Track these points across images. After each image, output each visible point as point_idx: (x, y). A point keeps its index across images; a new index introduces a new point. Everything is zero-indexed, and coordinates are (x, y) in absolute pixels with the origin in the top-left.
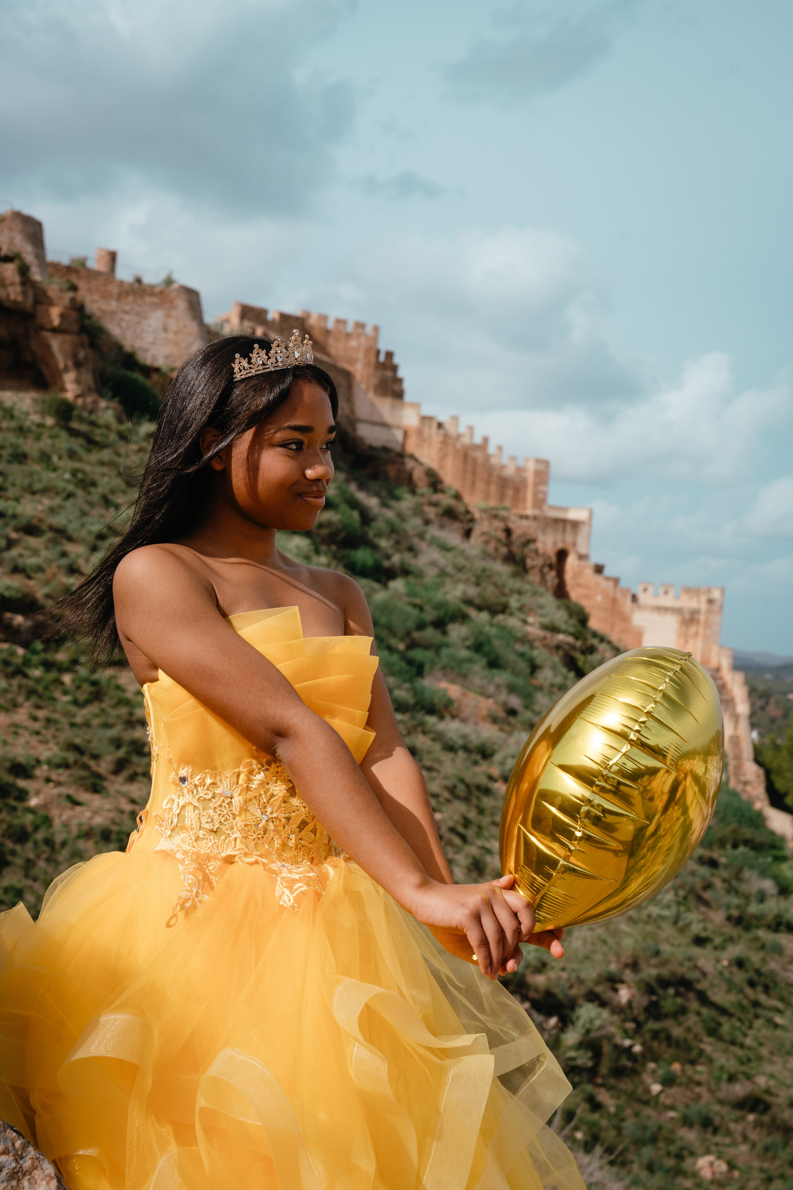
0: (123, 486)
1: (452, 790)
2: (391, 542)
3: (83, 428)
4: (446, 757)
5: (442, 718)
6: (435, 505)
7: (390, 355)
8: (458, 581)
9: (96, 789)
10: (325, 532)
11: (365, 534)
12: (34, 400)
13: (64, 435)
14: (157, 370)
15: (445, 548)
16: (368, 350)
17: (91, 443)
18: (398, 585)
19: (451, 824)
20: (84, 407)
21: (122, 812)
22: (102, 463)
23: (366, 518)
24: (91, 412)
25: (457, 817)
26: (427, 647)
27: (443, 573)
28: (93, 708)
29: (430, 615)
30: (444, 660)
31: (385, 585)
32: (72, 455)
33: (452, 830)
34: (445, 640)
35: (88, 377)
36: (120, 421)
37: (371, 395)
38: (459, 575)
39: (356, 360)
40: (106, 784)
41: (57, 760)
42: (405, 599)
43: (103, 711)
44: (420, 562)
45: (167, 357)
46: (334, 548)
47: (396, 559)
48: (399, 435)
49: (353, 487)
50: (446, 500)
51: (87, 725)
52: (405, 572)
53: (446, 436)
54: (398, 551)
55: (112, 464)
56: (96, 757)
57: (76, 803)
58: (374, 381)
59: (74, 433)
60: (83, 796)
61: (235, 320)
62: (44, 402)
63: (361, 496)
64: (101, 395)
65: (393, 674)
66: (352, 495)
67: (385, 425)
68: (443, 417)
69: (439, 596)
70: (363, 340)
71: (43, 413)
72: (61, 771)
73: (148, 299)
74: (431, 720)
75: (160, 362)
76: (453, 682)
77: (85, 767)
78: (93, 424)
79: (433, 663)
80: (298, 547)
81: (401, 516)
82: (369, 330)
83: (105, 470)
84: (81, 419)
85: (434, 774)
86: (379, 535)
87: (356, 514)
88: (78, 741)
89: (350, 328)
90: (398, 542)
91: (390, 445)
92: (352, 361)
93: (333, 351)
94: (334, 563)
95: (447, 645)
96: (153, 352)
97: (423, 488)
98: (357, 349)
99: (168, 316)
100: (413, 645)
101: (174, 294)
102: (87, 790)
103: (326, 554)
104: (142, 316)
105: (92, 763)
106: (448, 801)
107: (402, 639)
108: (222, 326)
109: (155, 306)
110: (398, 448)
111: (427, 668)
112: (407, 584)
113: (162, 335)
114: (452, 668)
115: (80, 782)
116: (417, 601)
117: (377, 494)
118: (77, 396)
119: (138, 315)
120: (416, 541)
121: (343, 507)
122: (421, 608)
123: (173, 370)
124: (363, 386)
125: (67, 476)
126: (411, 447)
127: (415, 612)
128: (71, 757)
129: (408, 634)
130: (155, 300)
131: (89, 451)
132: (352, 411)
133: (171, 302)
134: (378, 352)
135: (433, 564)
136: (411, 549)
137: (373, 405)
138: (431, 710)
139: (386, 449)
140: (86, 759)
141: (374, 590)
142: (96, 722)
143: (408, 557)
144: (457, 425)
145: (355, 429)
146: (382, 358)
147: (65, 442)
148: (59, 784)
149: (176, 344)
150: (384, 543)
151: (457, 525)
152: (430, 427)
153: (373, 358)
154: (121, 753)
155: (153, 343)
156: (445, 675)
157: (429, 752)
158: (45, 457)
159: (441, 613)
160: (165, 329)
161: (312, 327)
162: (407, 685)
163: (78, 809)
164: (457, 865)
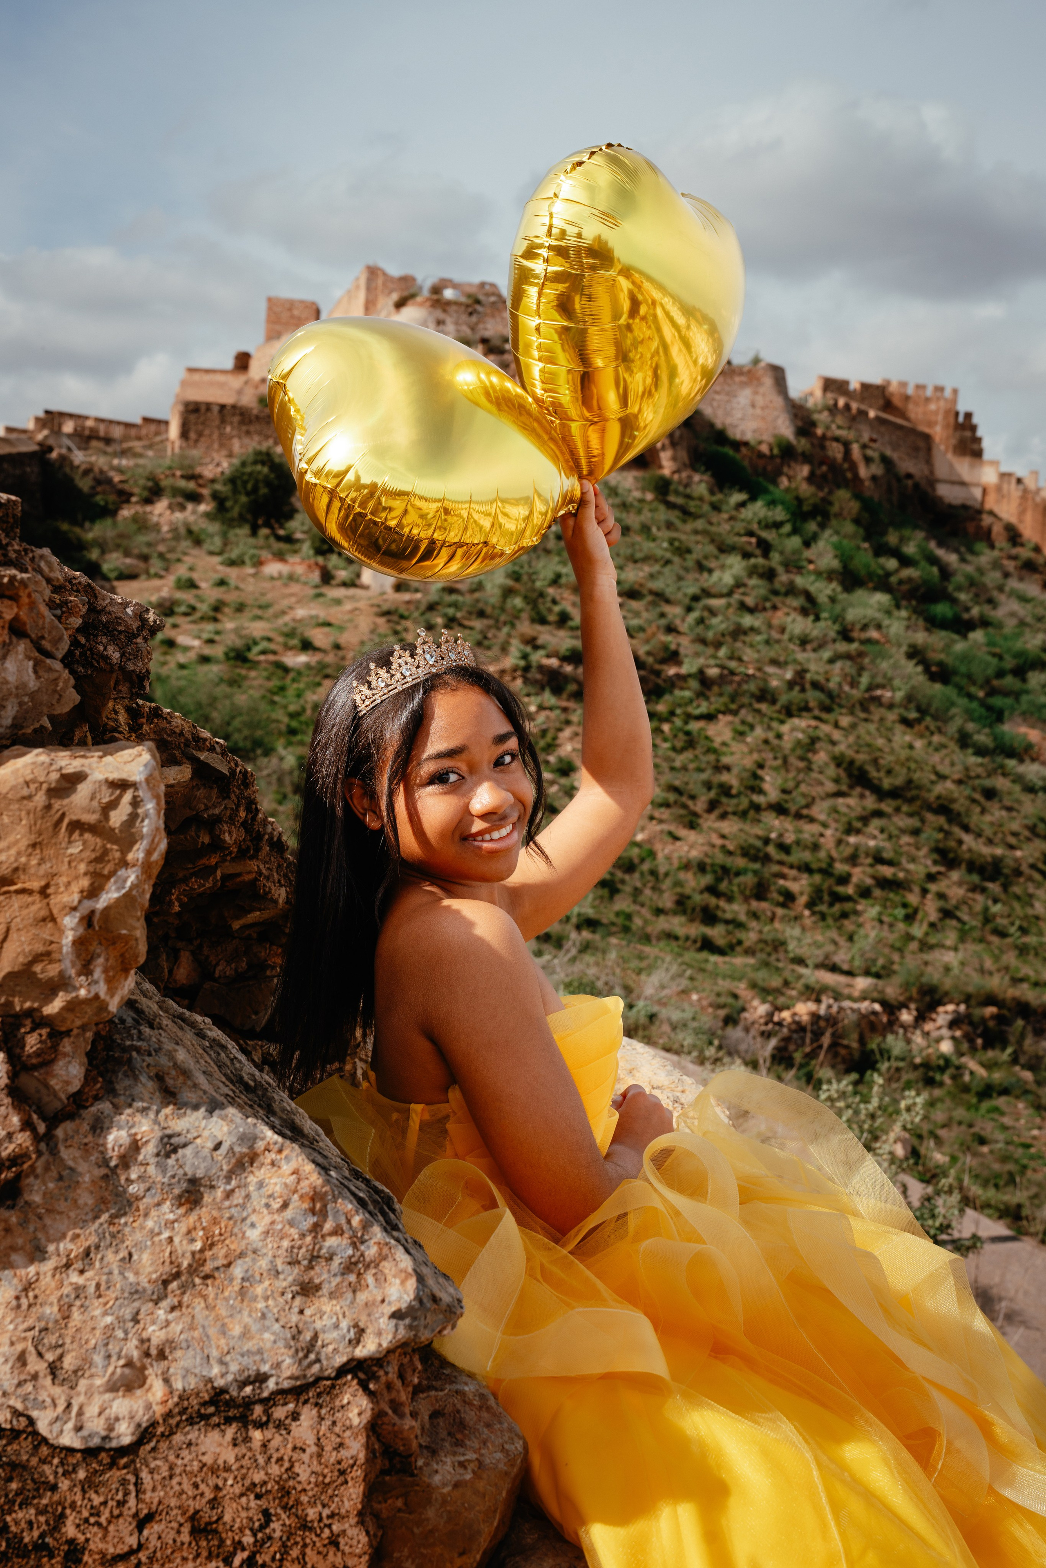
0: (715, 552)
1: (1032, 829)
2: (971, 595)
3: (680, 501)
4: (1026, 798)
5: (1021, 761)
6: (1014, 558)
7: (968, 416)
8: (1038, 630)
9: (692, 826)
10: (905, 587)
11: (946, 588)
12: (636, 478)
13: (662, 508)
14: (746, 444)
15: (1024, 599)
16: (947, 412)
17: (686, 514)
18: (978, 636)
19: (1031, 861)
20: (680, 482)
21: (713, 846)
22: (696, 532)
23: (946, 573)
24: (687, 486)
25: (1037, 854)
26: (1006, 694)
27: (1022, 623)
28: (688, 755)
29: (1009, 663)
30: (1024, 707)
31: (965, 637)
32: (669, 526)
33: (1033, 866)
34: (1025, 687)
35: (683, 454)
36: (712, 493)
37: (950, 456)
38: (1039, 625)
39: (936, 423)
40: (701, 821)
41: (659, 800)
42: (985, 649)
43: (696, 757)
44: (999, 614)
45: (754, 431)
46: (914, 603)
47: (975, 611)
48: (977, 493)
49: (932, 545)
50: (1025, 553)
51: (685, 768)
52: (984, 623)
53: (1026, 491)
54: (977, 603)
55: (705, 532)
56: (693, 797)
57: (676, 838)
58: (953, 441)
59: (671, 506)
60: (682, 832)
61: (818, 393)
62: (644, 479)
63: (940, 553)
64: (695, 470)
65: (972, 720)
66: (932, 552)
67: (963, 484)
68: (1020, 472)
69: (1019, 645)
70: (942, 404)
71: (643, 490)
72: (663, 810)
73: (737, 379)
74: (1011, 763)
75: (749, 437)
76: (1033, 727)
77: (684, 806)
78: (688, 497)
79: (1012, 709)
80: (879, 603)
81: (980, 571)
82: (948, 393)
83: (699, 538)
84: (677, 493)
85: (1014, 814)
86: (959, 588)
87: (935, 570)
88: (677, 783)
89: (929, 392)
90: (977, 595)
91: (970, 503)
92: (931, 424)
93: (912, 416)
94: (914, 617)
95: (1027, 692)
96: (741, 427)
97: (1001, 541)
98: (936, 413)
99: (756, 393)
100: (992, 692)
101: (761, 372)
102: (685, 827)
103: (906, 608)
104: (732, 395)
105: (690, 803)
106: (1028, 839)
107: (981, 687)
108: (806, 400)
109: (743, 385)
110: (978, 506)
111: (1006, 714)
112: (987, 635)
113: (750, 411)
114: (1032, 714)
115: (679, 819)
116: (997, 650)
117: (956, 551)
118: (674, 472)
119: (728, 394)
120: (995, 593)
121: (923, 563)
122: (1000, 657)
123: (760, 443)
124: (942, 447)
125: (665, 545)
126: (990, 503)
127: (995, 661)
128: (672, 797)
129: (988, 681)
130: (743, 379)
131: (684, 521)
132: (932, 472)
133: (758, 379)
134: (957, 414)
135: (1013, 614)
136: (991, 601)
137: (951, 466)
138: (1011, 753)
139: (965, 507)
140: (684, 799)
141: (954, 642)
142: (692, 766)
143: (987, 609)
144: (1037, 480)
145: (934, 489)
146: (961, 419)
147: (663, 514)
148: (661, 821)
149: (763, 418)
150: (963, 597)
151: (1037, 576)
152: (1009, 483)
153: (952, 420)
154: (712, 794)
155: (742, 419)
156: (1025, 720)
157: (1009, 793)
158: (645, 529)
159: (1021, 661)
160: (753, 406)
161: (892, 394)
162: (987, 730)
163: (678, 843)
164: (1038, 899)
